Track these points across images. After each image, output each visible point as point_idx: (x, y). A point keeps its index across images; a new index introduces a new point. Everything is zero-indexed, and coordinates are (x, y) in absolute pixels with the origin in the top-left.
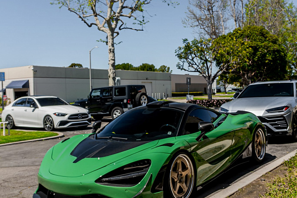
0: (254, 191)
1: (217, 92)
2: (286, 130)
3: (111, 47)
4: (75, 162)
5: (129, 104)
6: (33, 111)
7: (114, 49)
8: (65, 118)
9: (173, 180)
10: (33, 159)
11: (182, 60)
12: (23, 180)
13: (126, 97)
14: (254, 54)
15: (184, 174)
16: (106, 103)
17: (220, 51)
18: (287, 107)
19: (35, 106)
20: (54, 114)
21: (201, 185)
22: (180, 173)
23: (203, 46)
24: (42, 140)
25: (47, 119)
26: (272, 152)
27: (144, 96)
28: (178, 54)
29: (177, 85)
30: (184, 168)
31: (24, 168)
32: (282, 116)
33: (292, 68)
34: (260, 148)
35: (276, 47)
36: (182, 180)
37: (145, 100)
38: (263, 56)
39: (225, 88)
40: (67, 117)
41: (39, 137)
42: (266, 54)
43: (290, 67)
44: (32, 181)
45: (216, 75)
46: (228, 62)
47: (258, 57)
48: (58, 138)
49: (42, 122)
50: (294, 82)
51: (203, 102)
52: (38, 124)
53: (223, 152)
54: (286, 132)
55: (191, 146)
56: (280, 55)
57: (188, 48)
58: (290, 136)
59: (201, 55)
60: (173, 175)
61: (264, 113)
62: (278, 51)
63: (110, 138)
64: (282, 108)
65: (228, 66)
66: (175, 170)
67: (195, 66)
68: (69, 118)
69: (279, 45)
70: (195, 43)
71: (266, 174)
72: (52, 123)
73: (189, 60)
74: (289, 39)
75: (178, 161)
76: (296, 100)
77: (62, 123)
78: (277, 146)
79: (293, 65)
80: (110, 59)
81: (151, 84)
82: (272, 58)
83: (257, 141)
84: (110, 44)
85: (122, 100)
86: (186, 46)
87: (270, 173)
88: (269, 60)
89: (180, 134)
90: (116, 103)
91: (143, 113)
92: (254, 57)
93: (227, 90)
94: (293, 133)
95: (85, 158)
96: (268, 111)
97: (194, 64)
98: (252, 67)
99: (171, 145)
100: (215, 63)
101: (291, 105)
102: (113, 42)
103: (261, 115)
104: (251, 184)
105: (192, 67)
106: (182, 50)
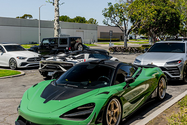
0: (159, 122)
1: (130, 39)
2: (179, 76)
3: (57, 7)
4: (45, 102)
5: (70, 50)
6: (2, 55)
7: (59, 9)
8: (25, 61)
9: (108, 115)
10: (8, 93)
11: (107, 18)
12: (4, 110)
13: (68, 45)
14: (158, 15)
15: (115, 111)
16: (53, 49)
17: (134, 13)
18: (180, 61)
19: (3, 52)
20: (17, 57)
21: (125, 118)
22: (112, 111)
23: (123, 8)
24: (10, 77)
25: (12, 60)
26: (169, 92)
27: (80, 45)
28: (104, 14)
29: (101, 33)
30: (115, 107)
31: (3, 100)
32: (177, 67)
33: (183, 25)
34: (162, 90)
35: (173, 11)
36: (113, 115)
37: (81, 48)
38: (164, 17)
39: (136, 37)
40: (26, 59)
41: (8, 75)
42: (167, 15)
43: (182, 24)
44: (11, 110)
45: (131, 29)
46: (140, 20)
47: (161, 17)
48: (21, 75)
49: (8, 63)
50: (185, 42)
51: (120, 48)
52: (5, 64)
53: (139, 95)
54: (179, 78)
55: (120, 93)
56: (176, 17)
57: (111, 9)
58: (181, 80)
59: (121, 15)
60: (109, 112)
61: (165, 65)
62: (175, 14)
63: (66, 85)
64: (177, 61)
65: (139, 24)
66: (110, 109)
67: (116, 23)
68: (28, 61)
69: (176, 9)
70: (116, 5)
71: (166, 110)
72: (16, 63)
73: (112, 18)
74: (183, 4)
75: (112, 103)
76: (186, 55)
77: (23, 64)
78: (172, 87)
79: (184, 22)
80: (55, 16)
81: (83, 32)
82: (170, 19)
83: (160, 86)
84: (56, 5)
85: (65, 48)
86: (110, 8)
87: (169, 109)
88: (168, 20)
89: (112, 85)
90: (60, 49)
91: (87, 68)
92: (158, 18)
93: (137, 38)
94: (183, 78)
95: (51, 100)
96: (168, 63)
97: (115, 21)
98: (156, 24)
99: (107, 93)
100: (130, 20)
101: (183, 59)
102: (58, 4)
103: (163, 66)
104: (157, 117)
105: (114, 23)
106: (107, 11)
